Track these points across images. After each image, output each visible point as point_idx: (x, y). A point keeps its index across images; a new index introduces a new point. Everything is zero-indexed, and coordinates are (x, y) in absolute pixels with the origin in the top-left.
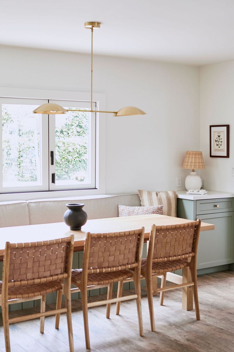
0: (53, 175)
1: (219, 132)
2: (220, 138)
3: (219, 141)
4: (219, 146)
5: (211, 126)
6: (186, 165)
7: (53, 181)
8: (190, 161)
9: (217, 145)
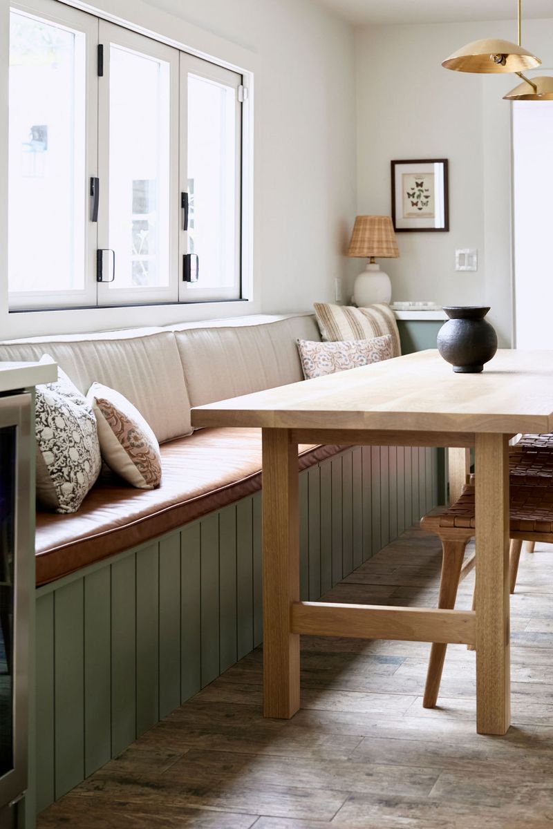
0: (186, 259)
1: (419, 176)
2: (423, 188)
3: (419, 196)
4: (420, 205)
5: (394, 163)
6: (360, 248)
7: (186, 277)
8: (376, 238)
9: (414, 204)
